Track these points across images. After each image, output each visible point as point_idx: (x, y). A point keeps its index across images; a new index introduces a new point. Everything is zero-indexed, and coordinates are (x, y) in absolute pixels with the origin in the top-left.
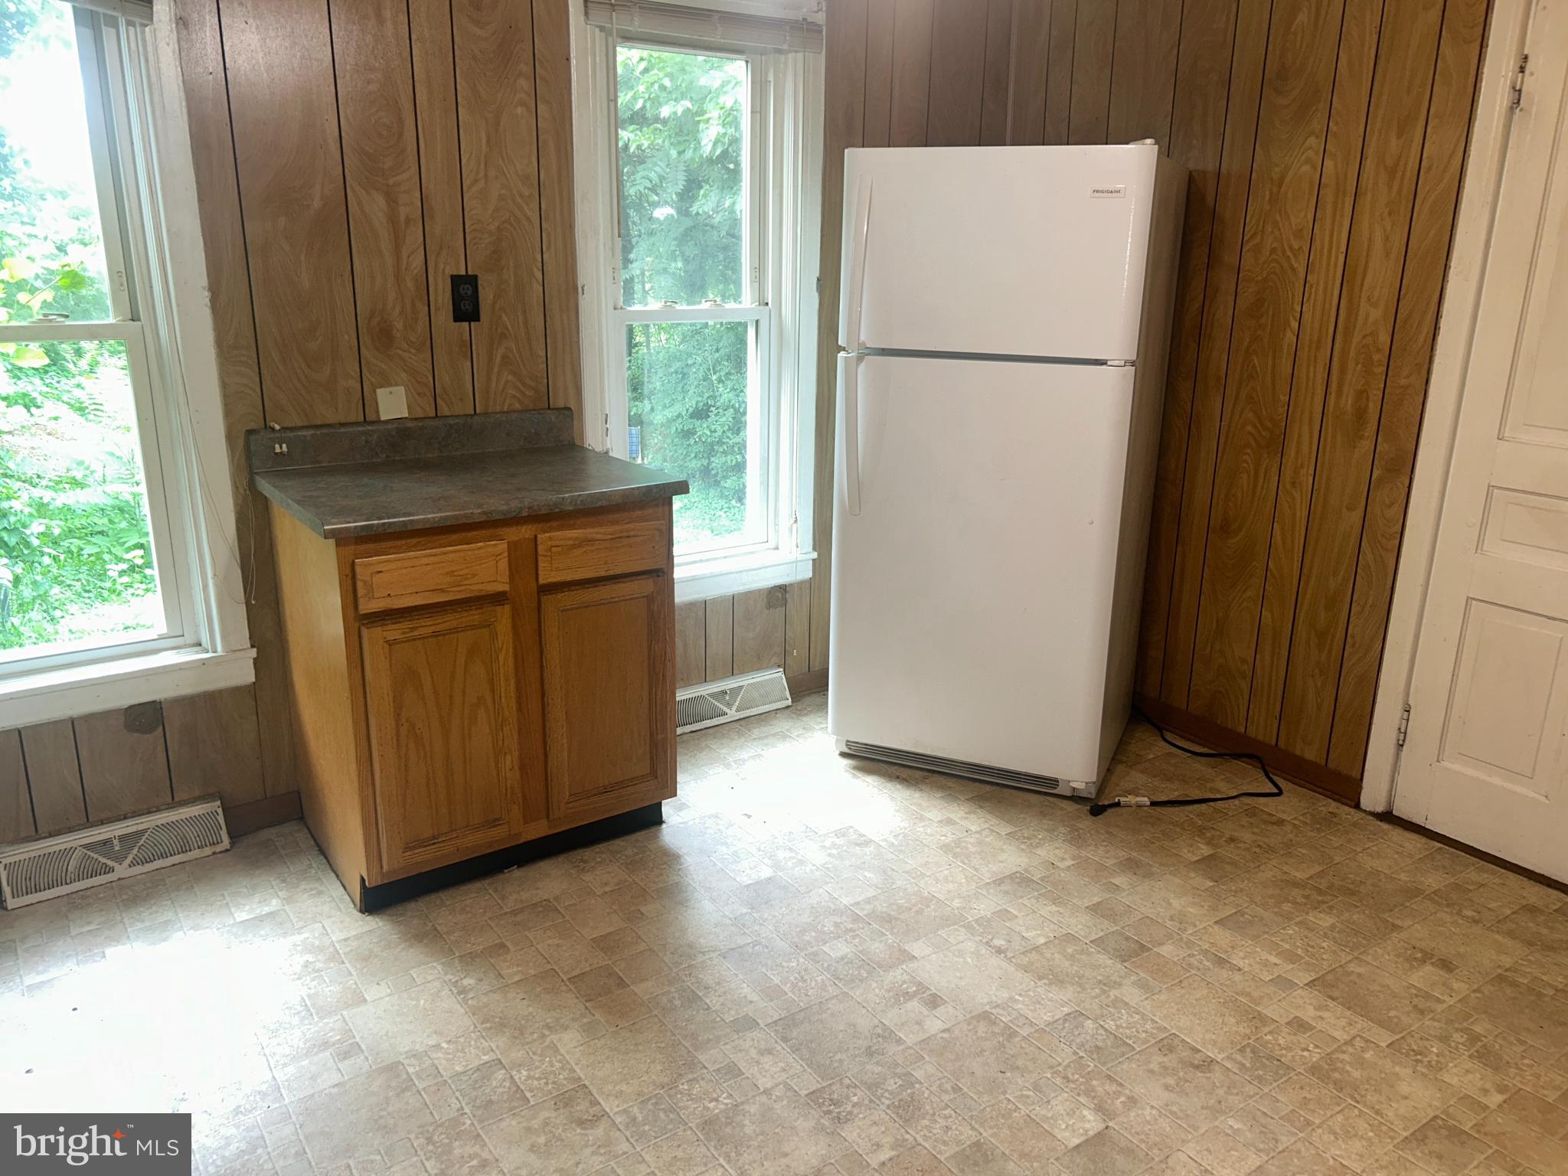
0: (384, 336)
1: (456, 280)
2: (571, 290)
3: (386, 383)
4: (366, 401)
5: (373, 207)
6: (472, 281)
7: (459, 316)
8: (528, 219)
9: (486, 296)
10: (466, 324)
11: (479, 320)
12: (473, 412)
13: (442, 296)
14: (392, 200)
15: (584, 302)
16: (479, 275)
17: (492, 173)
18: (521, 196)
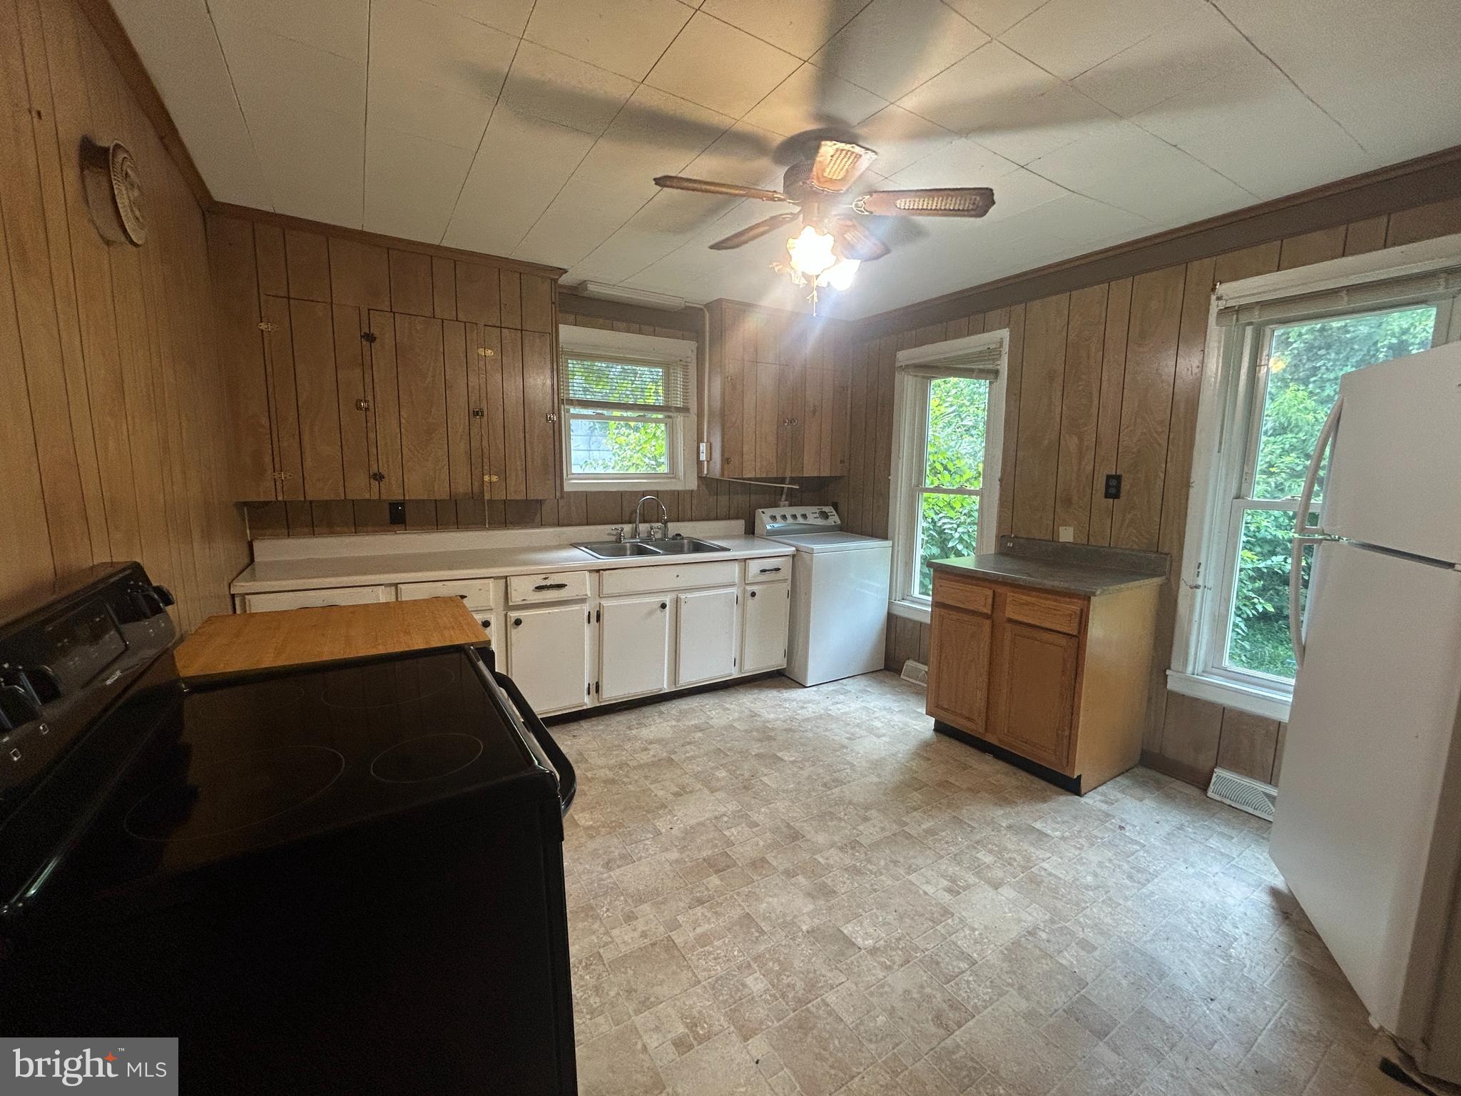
0: (1068, 501)
1: (1109, 477)
2: (1186, 484)
3: (1065, 524)
4: (1054, 532)
5: (1072, 443)
6: (1118, 478)
7: (1107, 496)
8: (1160, 445)
9: (1125, 486)
10: (1111, 500)
11: (1119, 498)
12: (1107, 545)
13: (1100, 484)
14: (1081, 440)
15: (1193, 492)
16: (1124, 475)
17: (1139, 421)
18: (1156, 432)
